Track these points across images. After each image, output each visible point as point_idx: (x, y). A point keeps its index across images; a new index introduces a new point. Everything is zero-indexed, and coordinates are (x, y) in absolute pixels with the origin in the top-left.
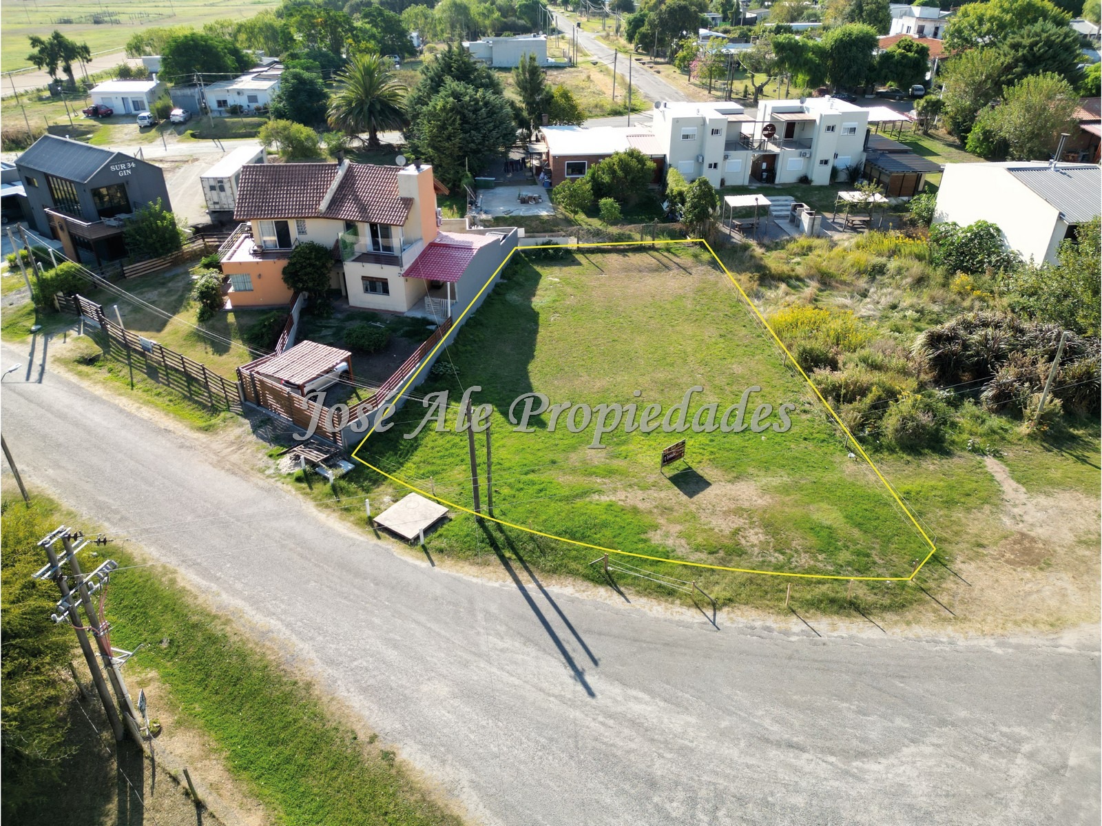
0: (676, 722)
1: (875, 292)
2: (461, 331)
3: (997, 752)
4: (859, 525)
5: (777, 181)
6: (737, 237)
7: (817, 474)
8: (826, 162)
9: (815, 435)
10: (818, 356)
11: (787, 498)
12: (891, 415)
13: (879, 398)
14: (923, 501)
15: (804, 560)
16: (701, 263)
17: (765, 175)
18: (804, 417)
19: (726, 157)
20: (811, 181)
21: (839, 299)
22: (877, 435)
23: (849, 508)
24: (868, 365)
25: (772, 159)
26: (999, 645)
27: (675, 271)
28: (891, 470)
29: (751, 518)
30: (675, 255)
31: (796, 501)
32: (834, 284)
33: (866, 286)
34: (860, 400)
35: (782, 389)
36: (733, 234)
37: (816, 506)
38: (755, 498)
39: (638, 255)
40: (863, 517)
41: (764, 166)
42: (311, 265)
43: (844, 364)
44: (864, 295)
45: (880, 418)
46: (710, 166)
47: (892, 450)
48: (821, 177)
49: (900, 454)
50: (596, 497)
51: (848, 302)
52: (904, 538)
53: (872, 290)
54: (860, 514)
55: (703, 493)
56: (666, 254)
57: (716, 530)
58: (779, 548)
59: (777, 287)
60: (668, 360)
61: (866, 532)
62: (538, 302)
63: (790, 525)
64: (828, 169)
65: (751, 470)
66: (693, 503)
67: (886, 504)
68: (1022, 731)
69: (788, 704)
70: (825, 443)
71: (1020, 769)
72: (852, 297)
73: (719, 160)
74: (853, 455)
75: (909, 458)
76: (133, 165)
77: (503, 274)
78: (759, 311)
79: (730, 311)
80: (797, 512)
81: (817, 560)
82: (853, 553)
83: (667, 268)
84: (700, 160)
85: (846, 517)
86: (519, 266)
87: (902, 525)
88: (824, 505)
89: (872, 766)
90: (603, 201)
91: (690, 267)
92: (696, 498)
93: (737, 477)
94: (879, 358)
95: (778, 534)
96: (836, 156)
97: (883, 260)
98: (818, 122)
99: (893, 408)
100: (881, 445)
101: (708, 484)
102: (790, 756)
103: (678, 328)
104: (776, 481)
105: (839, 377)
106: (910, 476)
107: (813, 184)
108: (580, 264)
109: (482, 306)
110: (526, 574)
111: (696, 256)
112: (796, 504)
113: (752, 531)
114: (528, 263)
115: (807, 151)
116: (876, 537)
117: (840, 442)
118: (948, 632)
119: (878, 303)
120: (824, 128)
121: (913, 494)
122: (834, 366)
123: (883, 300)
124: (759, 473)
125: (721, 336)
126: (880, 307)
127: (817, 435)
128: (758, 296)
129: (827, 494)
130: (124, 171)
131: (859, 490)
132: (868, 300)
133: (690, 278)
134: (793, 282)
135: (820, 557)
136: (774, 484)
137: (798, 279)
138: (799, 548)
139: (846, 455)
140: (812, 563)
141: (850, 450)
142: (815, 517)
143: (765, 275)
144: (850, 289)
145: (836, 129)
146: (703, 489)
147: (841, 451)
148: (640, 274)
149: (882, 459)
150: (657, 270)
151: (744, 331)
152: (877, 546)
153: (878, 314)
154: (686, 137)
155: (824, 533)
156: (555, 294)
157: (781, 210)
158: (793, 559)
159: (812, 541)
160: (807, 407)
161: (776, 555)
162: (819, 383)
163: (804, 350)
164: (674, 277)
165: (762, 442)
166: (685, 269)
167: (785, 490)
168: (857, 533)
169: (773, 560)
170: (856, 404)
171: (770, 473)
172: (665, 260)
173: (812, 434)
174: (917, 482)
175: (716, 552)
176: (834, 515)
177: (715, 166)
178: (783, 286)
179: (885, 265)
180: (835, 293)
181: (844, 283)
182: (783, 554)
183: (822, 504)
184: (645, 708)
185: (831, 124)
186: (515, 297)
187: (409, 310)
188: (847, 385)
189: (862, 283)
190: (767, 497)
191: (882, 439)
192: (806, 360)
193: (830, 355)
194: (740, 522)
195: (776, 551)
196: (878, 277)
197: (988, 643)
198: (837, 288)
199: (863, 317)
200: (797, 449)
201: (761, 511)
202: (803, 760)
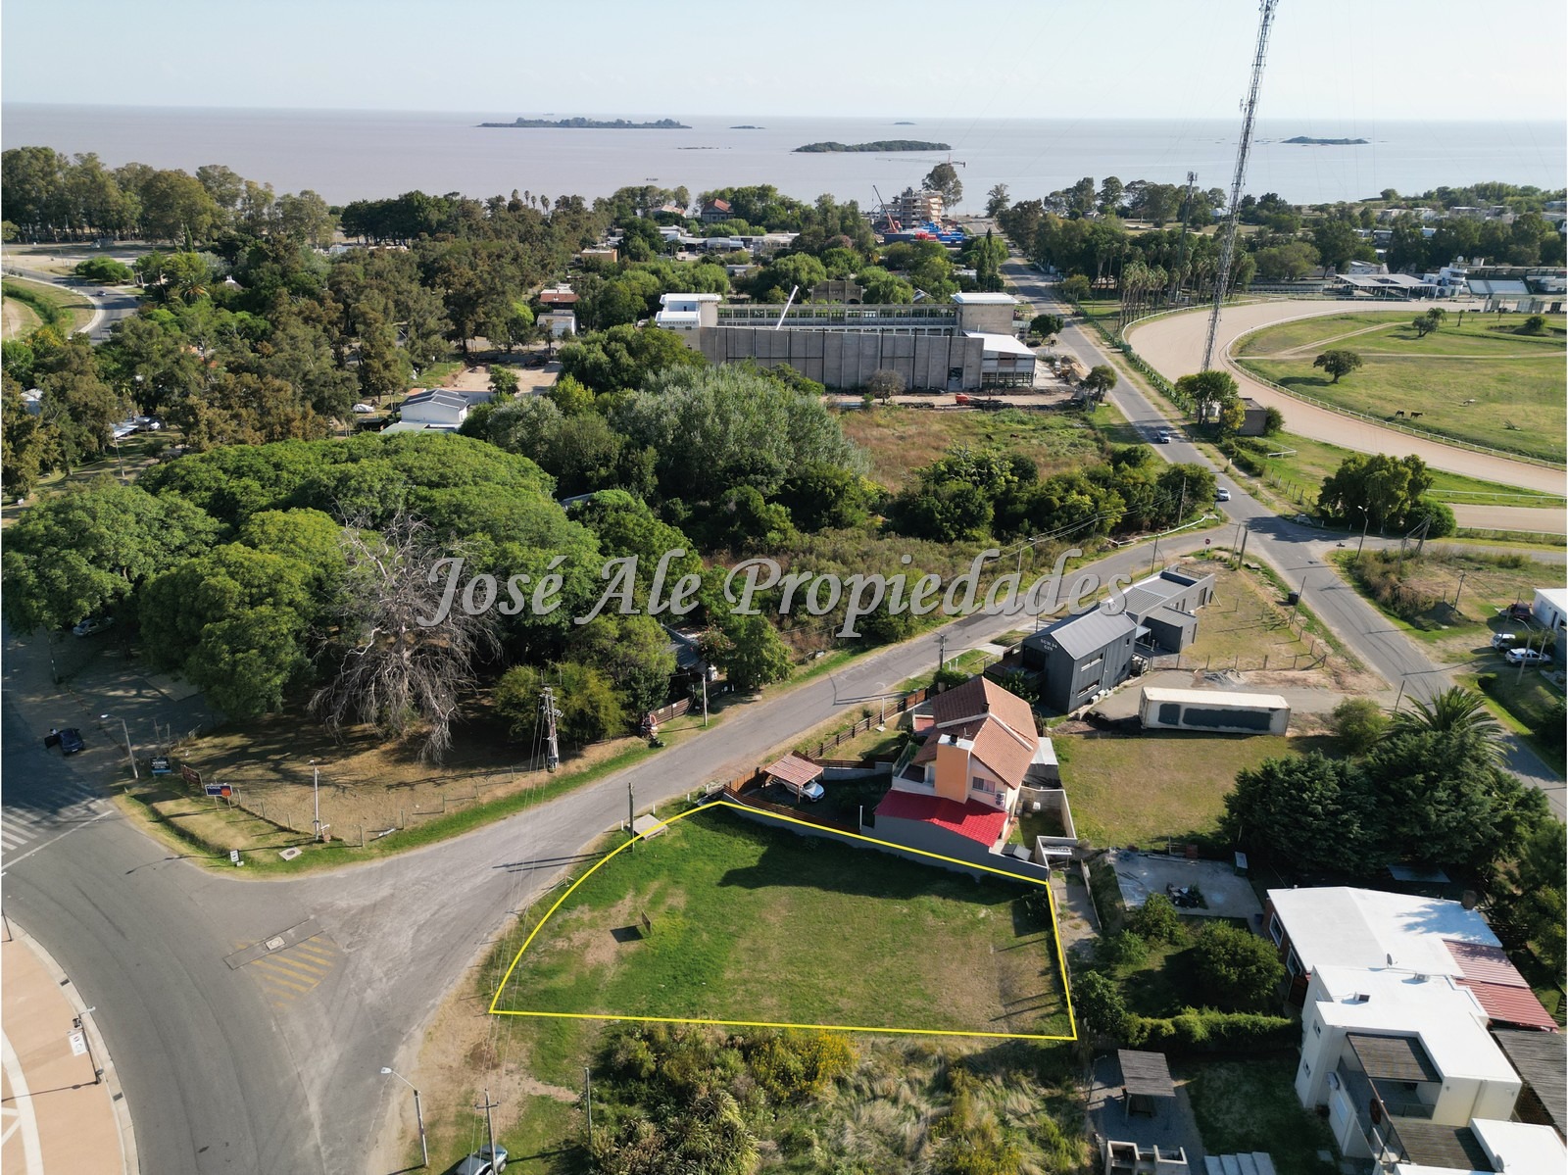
0: (467, 887)
3: (389, 970)
26: (433, 1006)
27: (1000, 1010)
30: (1044, 1017)
56: (1048, 1008)
68: (392, 982)
69: (454, 919)
71: (378, 972)
83: (1011, 1004)
89: (411, 933)
102: (432, 911)
108: (1021, 935)
118: (453, 990)
148: (996, 979)
150: (1004, 994)
164: (984, 1005)
172: (1030, 1004)
184: (479, 880)
197: (438, 1001)
202: (428, 915)
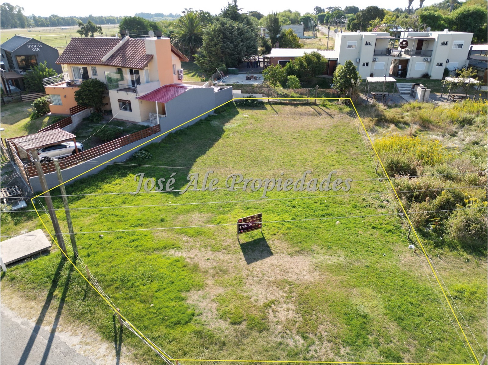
1: (463, 134)
2: (170, 135)
4: (399, 320)
5: (408, 76)
6: (371, 101)
7: (373, 259)
8: (441, 65)
9: (383, 226)
10: (402, 167)
11: (335, 278)
12: (456, 216)
13: (448, 201)
14: (477, 303)
15: (323, 351)
16: (343, 113)
17: (400, 72)
18: (380, 210)
19: (374, 60)
20: (430, 76)
21: (434, 137)
22: (441, 231)
23: (393, 299)
24: (444, 176)
25: (405, 63)
27: (324, 116)
28: (449, 266)
29: (291, 292)
30: (328, 108)
31: (342, 282)
32: (431, 127)
33: (456, 130)
34: (429, 201)
35: (369, 188)
36: (369, 100)
37: (360, 290)
38: (305, 273)
39: (304, 107)
40: (406, 311)
41: (400, 67)
42: (89, 90)
43: (422, 174)
44: (454, 135)
45: (446, 218)
46: (364, 65)
47: (453, 247)
48: (436, 73)
49: (461, 251)
50: (172, 252)
51: (440, 138)
52: (447, 344)
53: (460, 133)
54: (404, 307)
55: (262, 261)
56: (322, 107)
57: (252, 300)
58: (302, 330)
59: (388, 127)
60: (292, 163)
61: (404, 329)
62: (227, 126)
63: (325, 306)
64: (442, 69)
65: (314, 247)
66: (247, 269)
67: (434, 300)
70: (391, 234)
72: (444, 136)
73: (370, 61)
74: (413, 247)
75: (469, 257)
76: (41, 46)
77: (216, 111)
78: (372, 139)
79: (350, 139)
80: (338, 293)
81: (338, 354)
82: (382, 353)
83: (319, 114)
84: (358, 61)
85: (388, 308)
86: (228, 107)
87: (447, 328)
88: (369, 291)
90: (289, 77)
91: (334, 115)
92: (253, 265)
93: (299, 252)
94: (455, 172)
95: (309, 314)
96: (448, 61)
97: (473, 116)
98: (436, 39)
99: (459, 209)
100: (443, 242)
101: (271, 254)
103: (309, 146)
104: (330, 260)
105: (415, 182)
106: (467, 275)
107: (431, 78)
108: (266, 109)
109: (193, 126)
110: (54, 315)
111: (340, 109)
112: (341, 285)
113: (285, 306)
114: (235, 107)
115: (428, 58)
116: (414, 338)
117: (405, 234)
119: (463, 140)
120: (440, 43)
121: (467, 294)
122: (413, 174)
123: (468, 139)
124: (320, 251)
125: (337, 152)
126: (464, 143)
127: (386, 226)
128: (372, 131)
129: (375, 280)
130: (36, 49)
131: (409, 281)
132: (456, 138)
133: (332, 120)
134: (401, 125)
135: (343, 351)
136: (329, 262)
137: (406, 123)
138: (324, 334)
139: (406, 246)
140: (332, 356)
141: (411, 241)
142: (354, 302)
143: (381, 119)
144: (443, 131)
145: (448, 44)
146: (263, 258)
147: (403, 241)
148: (300, 117)
149: (442, 254)
150: (312, 115)
151: (355, 150)
152: (412, 349)
153: (462, 147)
154: (350, 47)
155: (357, 322)
156: (242, 123)
157: (406, 90)
158: (312, 348)
159: (342, 329)
160: (385, 203)
161: (297, 338)
162: (397, 185)
163: (392, 162)
164: (322, 119)
165: (335, 225)
166: (330, 115)
167: (337, 269)
168: (393, 328)
169: (292, 344)
170: (425, 204)
171: (330, 252)
172: (320, 110)
173: (381, 224)
174: (474, 282)
175: (239, 323)
176: (375, 303)
177: (367, 64)
178: (392, 126)
179: (473, 119)
180: (431, 133)
181: (439, 127)
182: (305, 338)
183: (366, 289)
185: (445, 40)
186: (217, 123)
187: (142, 122)
188: (420, 188)
189: (454, 128)
190: (316, 275)
191: (445, 236)
192: (392, 169)
193: (412, 167)
194: (279, 294)
195: (299, 333)
196: (466, 126)
198: (433, 129)
199: (449, 148)
200: (363, 235)
201: (303, 287)
